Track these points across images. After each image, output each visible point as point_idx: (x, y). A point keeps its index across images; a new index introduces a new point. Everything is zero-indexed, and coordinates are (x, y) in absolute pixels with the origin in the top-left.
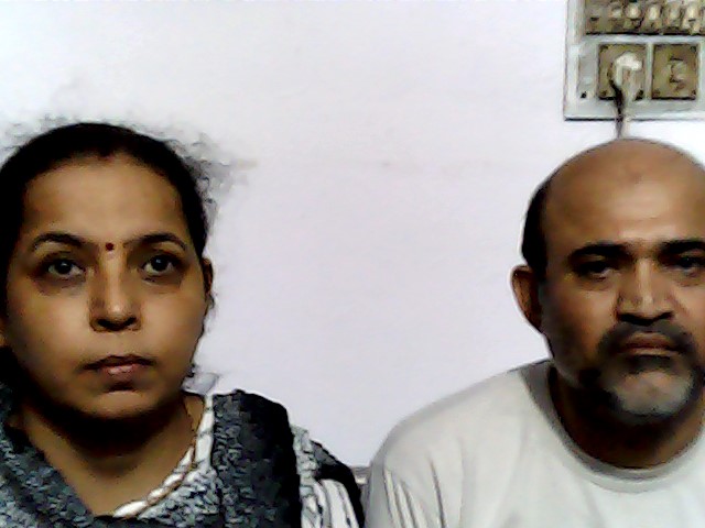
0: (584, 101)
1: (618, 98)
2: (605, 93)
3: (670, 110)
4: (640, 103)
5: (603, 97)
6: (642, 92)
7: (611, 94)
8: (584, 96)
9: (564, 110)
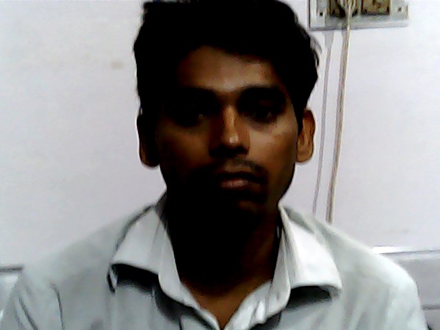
0: (321, 17)
2: (334, 11)
5: (332, 14)
6: (356, 11)
9: (309, 24)
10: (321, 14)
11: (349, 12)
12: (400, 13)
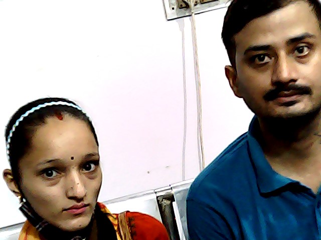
0: (173, 10)
1: (187, 6)
2: (181, 5)
3: (210, 7)
4: (196, 7)
5: (181, 7)
6: (196, 2)
7: (184, 5)
8: (173, 9)
9: (166, 16)
11: (192, 4)
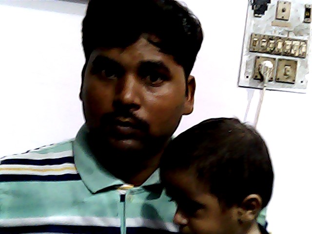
0: (247, 79)
1: (262, 79)
3: (283, 87)
5: (255, 78)
6: (272, 78)
7: (259, 77)
9: (238, 82)
10: (247, 77)
12: (302, 84)
